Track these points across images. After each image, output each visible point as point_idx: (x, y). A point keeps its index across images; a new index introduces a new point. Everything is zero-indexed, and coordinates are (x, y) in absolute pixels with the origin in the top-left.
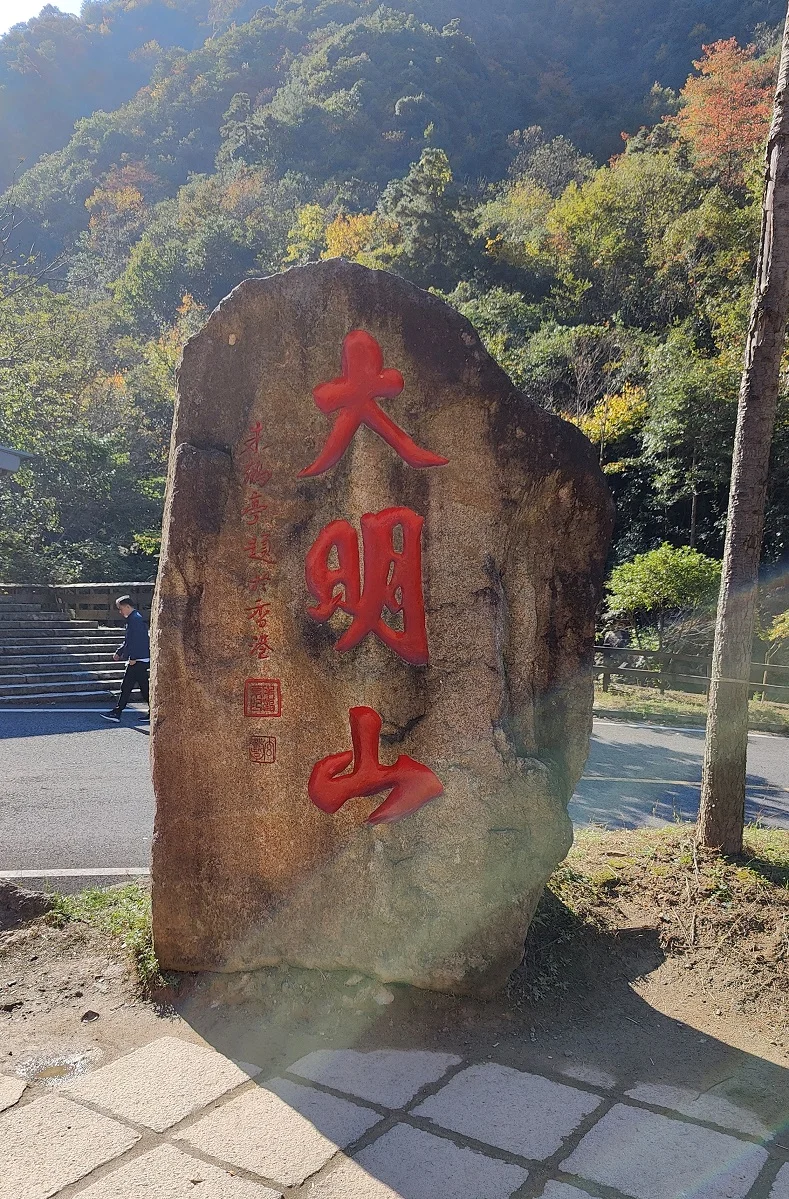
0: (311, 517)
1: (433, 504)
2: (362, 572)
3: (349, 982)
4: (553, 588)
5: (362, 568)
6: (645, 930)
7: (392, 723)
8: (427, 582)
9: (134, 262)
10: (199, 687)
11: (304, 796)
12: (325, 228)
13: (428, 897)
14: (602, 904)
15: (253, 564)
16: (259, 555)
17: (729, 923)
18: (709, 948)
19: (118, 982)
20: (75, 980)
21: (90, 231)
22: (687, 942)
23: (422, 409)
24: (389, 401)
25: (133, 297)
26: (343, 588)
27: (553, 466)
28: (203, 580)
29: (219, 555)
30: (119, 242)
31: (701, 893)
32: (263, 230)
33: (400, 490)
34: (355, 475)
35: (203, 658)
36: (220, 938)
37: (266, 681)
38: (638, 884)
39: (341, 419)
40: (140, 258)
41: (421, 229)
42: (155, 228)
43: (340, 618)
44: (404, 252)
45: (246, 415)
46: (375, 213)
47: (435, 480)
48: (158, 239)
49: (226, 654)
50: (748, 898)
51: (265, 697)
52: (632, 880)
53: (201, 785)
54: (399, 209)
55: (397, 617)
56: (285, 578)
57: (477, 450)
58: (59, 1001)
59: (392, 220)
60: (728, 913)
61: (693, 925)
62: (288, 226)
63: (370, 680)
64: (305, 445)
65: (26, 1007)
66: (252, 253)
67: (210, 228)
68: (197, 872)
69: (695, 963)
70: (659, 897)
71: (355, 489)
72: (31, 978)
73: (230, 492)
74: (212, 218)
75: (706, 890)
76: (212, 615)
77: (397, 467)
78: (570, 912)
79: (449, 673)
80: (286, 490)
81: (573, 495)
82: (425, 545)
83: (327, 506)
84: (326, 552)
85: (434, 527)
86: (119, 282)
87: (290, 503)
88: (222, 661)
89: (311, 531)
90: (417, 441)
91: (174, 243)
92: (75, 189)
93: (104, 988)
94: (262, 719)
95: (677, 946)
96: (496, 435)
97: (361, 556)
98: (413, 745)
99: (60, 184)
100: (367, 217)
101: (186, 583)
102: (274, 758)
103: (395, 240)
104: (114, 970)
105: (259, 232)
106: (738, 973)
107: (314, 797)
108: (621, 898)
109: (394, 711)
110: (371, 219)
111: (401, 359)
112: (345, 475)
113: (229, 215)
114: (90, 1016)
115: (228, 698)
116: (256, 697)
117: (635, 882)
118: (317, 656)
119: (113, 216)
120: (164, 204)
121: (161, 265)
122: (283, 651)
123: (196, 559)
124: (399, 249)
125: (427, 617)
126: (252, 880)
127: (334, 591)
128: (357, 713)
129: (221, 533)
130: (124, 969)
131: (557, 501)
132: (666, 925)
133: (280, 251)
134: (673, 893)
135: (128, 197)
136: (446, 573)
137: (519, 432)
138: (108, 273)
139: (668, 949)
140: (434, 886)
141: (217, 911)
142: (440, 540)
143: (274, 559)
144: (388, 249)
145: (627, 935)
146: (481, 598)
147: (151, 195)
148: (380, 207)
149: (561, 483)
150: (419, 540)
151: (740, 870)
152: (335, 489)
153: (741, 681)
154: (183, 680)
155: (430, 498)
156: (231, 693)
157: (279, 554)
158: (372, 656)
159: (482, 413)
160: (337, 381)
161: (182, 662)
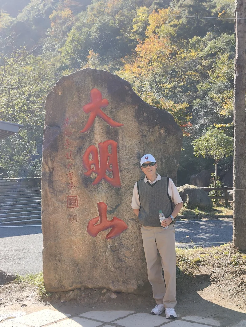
0: (83, 145)
1: (120, 138)
2: (99, 161)
3: (103, 292)
4: (162, 161)
5: (99, 159)
6: (206, 275)
7: (110, 207)
8: (119, 162)
9: (69, 39)
10: (53, 199)
11: (86, 232)
12: (148, 16)
13: (124, 262)
14: (193, 267)
15: (68, 161)
16: (69, 158)
17: (235, 272)
18: (227, 280)
19: (34, 297)
20: (21, 297)
21: (51, 28)
22: (220, 278)
23: (115, 110)
24: (105, 108)
25: (69, 53)
26: (94, 166)
27: (156, 124)
28: (54, 167)
29: (58, 158)
30: (63, 31)
31: (229, 263)
32: (123, 19)
33: (110, 135)
34: (96, 131)
35: (54, 190)
36: (63, 280)
37: (73, 196)
38: (208, 262)
39: (91, 115)
40: (71, 37)
41: (189, 12)
42: (77, 24)
43: (94, 175)
44: (182, 23)
45: (64, 115)
46: (169, 7)
47: (120, 131)
48: (79, 29)
49: (61, 189)
50: (244, 264)
51: (73, 201)
52: (206, 260)
53: (56, 230)
54: (179, 5)
55: (111, 173)
56: (77, 164)
57: (132, 121)
58: (15, 303)
59: (176, 9)
60: (236, 268)
61: (223, 273)
62: (133, 16)
63: (103, 194)
64: (81, 123)
65: (5, 304)
66: (119, 29)
67: (100, 21)
68: (56, 259)
69: (221, 284)
70: (214, 265)
71: (96, 136)
72: (8, 297)
73: (60, 139)
74: (101, 17)
75: (231, 262)
76: (57, 177)
77: (108, 128)
78: (180, 270)
79: (127, 190)
80: (76, 137)
81: (166, 132)
82: (118, 151)
83: (88, 141)
84: (88, 155)
85: (121, 145)
86: (63, 48)
87: (77, 141)
88: (60, 191)
89: (84, 149)
90: (114, 120)
91: (86, 29)
92: (45, 12)
93: (29, 299)
94: (72, 208)
95: (216, 280)
96: (138, 115)
97: (99, 156)
98: (117, 213)
99: (39, 11)
100: (166, 10)
101: (49, 168)
102: (77, 220)
103: (178, 18)
104: (33, 294)
105: (121, 21)
106: (233, 287)
107: (89, 232)
108: (201, 266)
109: (111, 203)
110: (167, 10)
111: (107, 96)
112: (93, 132)
113: (108, 15)
114: (24, 305)
115: (62, 203)
116: (70, 202)
117: (207, 261)
118: (87, 187)
119: (61, 21)
120: (81, 14)
121: (80, 39)
122: (78, 186)
123: (51, 160)
124: (181, 21)
125: (120, 173)
126: (72, 260)
127: (91, 167)
128: (99, 205)
129: (58, 152)
130: (36, 293)
131: (160, 134)
132: (214, 274)
133: (130, 28)
134: (220, 264)
135: (66, 13)
136: (125, 159)
137: (145, 114)
138: (59, 44)
139: (213, 281)
140: (126, 258)
141: (62, 271)
142: (123, 149)
143: (73, 158)
144: (176, 22)
145: (199, 277)
146: (136, 166)
147: (76, 11)
148: (171, 4)
149: (160, 128)
150: (116, 150)
151: (244, 255)
152: (90, 136)
153: (242, 189)
154: (49, 198)
155: (119, 137)
156: (63, 201)
157: (75, 157)
158: (104, 186)
159: (133, 109)
160: (89, 104)
161: (48, 192)
